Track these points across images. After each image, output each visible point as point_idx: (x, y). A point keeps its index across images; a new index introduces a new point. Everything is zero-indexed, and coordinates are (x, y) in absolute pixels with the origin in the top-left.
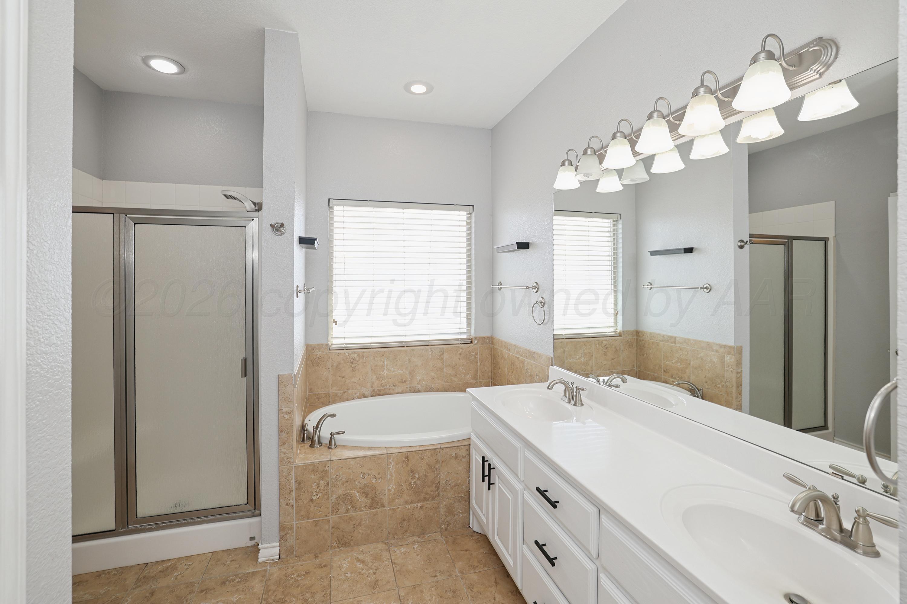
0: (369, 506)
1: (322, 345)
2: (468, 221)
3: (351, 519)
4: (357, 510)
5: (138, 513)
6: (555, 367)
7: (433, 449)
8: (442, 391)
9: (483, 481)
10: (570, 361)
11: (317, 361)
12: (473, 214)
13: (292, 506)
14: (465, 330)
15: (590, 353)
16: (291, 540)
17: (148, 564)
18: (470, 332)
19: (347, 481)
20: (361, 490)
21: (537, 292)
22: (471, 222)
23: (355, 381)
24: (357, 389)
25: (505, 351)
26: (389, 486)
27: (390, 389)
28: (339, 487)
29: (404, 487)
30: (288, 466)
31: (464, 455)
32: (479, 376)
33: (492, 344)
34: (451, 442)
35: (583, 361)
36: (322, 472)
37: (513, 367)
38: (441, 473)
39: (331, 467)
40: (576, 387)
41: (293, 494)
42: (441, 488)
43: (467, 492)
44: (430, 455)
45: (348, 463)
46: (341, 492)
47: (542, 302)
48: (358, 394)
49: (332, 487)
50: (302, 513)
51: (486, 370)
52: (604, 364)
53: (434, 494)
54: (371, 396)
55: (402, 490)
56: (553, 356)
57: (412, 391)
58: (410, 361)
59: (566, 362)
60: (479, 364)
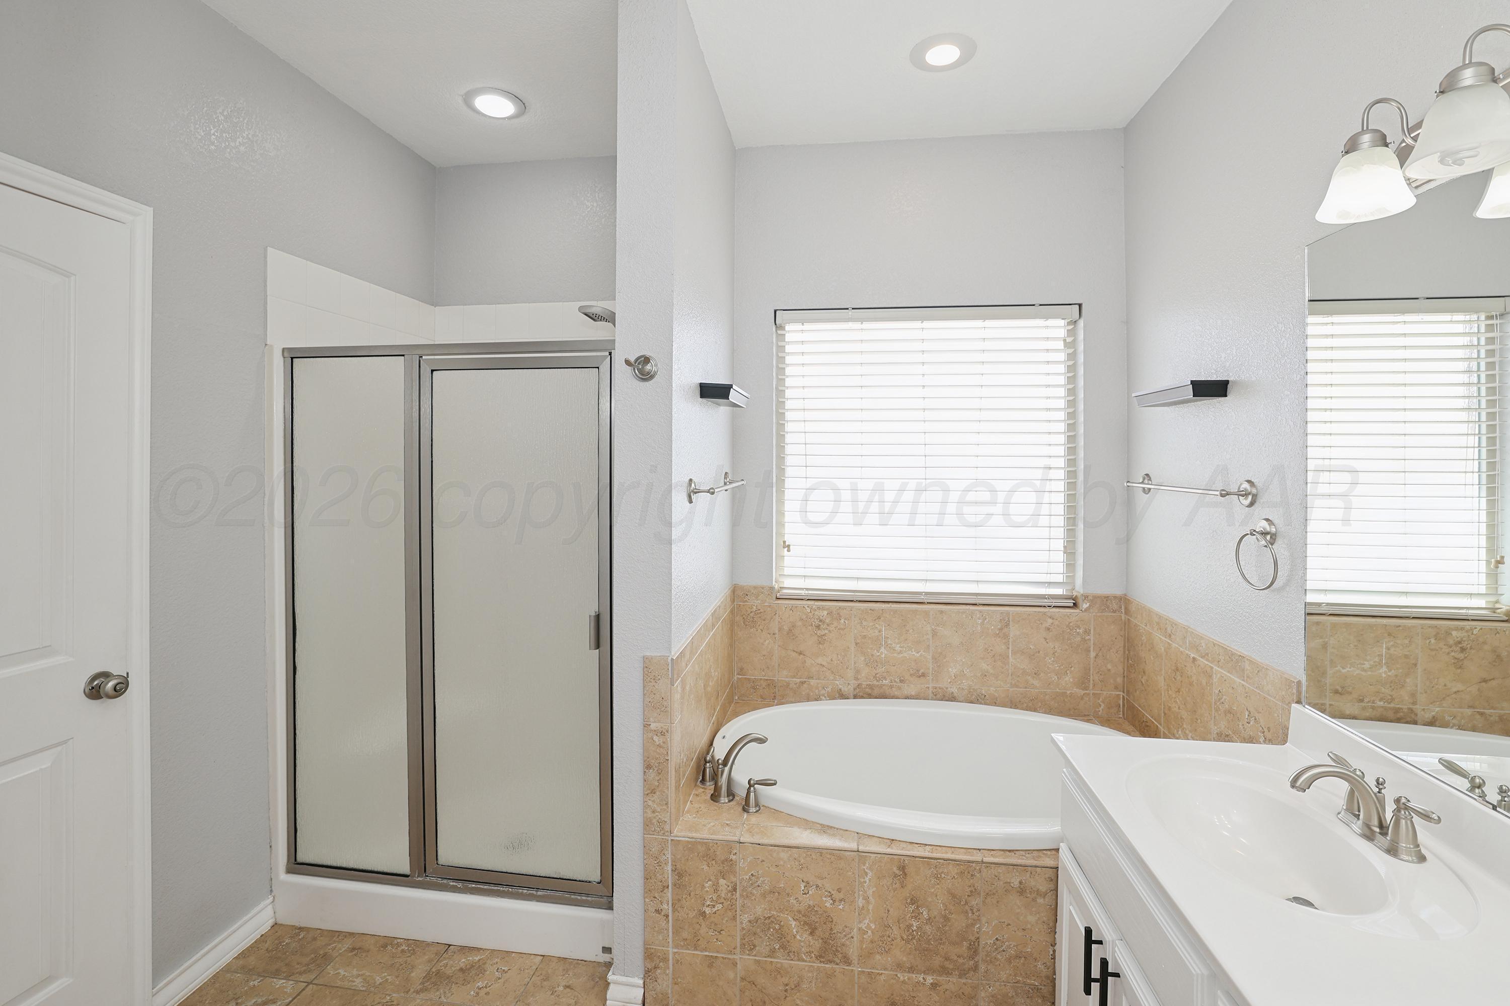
0: (817, 954)
1: (763, 588)
2: (1069, 340)
3: (779, 971)
4: (793, 957)
5: (439, 857)
6: (1309, 711)
7: (965, 861)
8: (1004, 705)
9: (1088, 991)
10: (1344, 671)
11: (753, 617)
12: (1081, 323)
13: (667, 916)
14: (1060, 578)
15: (1406, 656)
16: (665, 983)
17: (450, 945)
18: (1073, 583)
19: (772, 892)
20: (801, 916)
21: (1252, 504)
22: (1074, 341)
23: (824, 663)
24: (828, 680)
25: (1158, 636)
26: (860, 922)
27: (891, 687)
28: (757, 899)
29: (896, 932)
30: (660, 837)
31: (1043, 889)
32: (1092, 682)
33: (1126, 613)
34: (1010, 851)
35: (1384, 675)
36: (723, 863)
37: (1179, 678)
38: (984, 920)
39: (741, 856)
40: (1397, 801)
41: (669, 893)
42: (982, 954)
43: (1047, 977)
44: (957, 873)
45: (775, 855)
46: (760, 910)
47: (1268, 533)
48: (829, 689)
49: (741, 896)
50: (685, 935)
51: (1109, 670)
52: (1455, 690)
53: (964, 964)
54: (855, 697)
55: (889, 937)
56: (1304, 679)
57: (938, 696)
58: (935, 633)
59: (1330, 672)
60: (1093, 654)
